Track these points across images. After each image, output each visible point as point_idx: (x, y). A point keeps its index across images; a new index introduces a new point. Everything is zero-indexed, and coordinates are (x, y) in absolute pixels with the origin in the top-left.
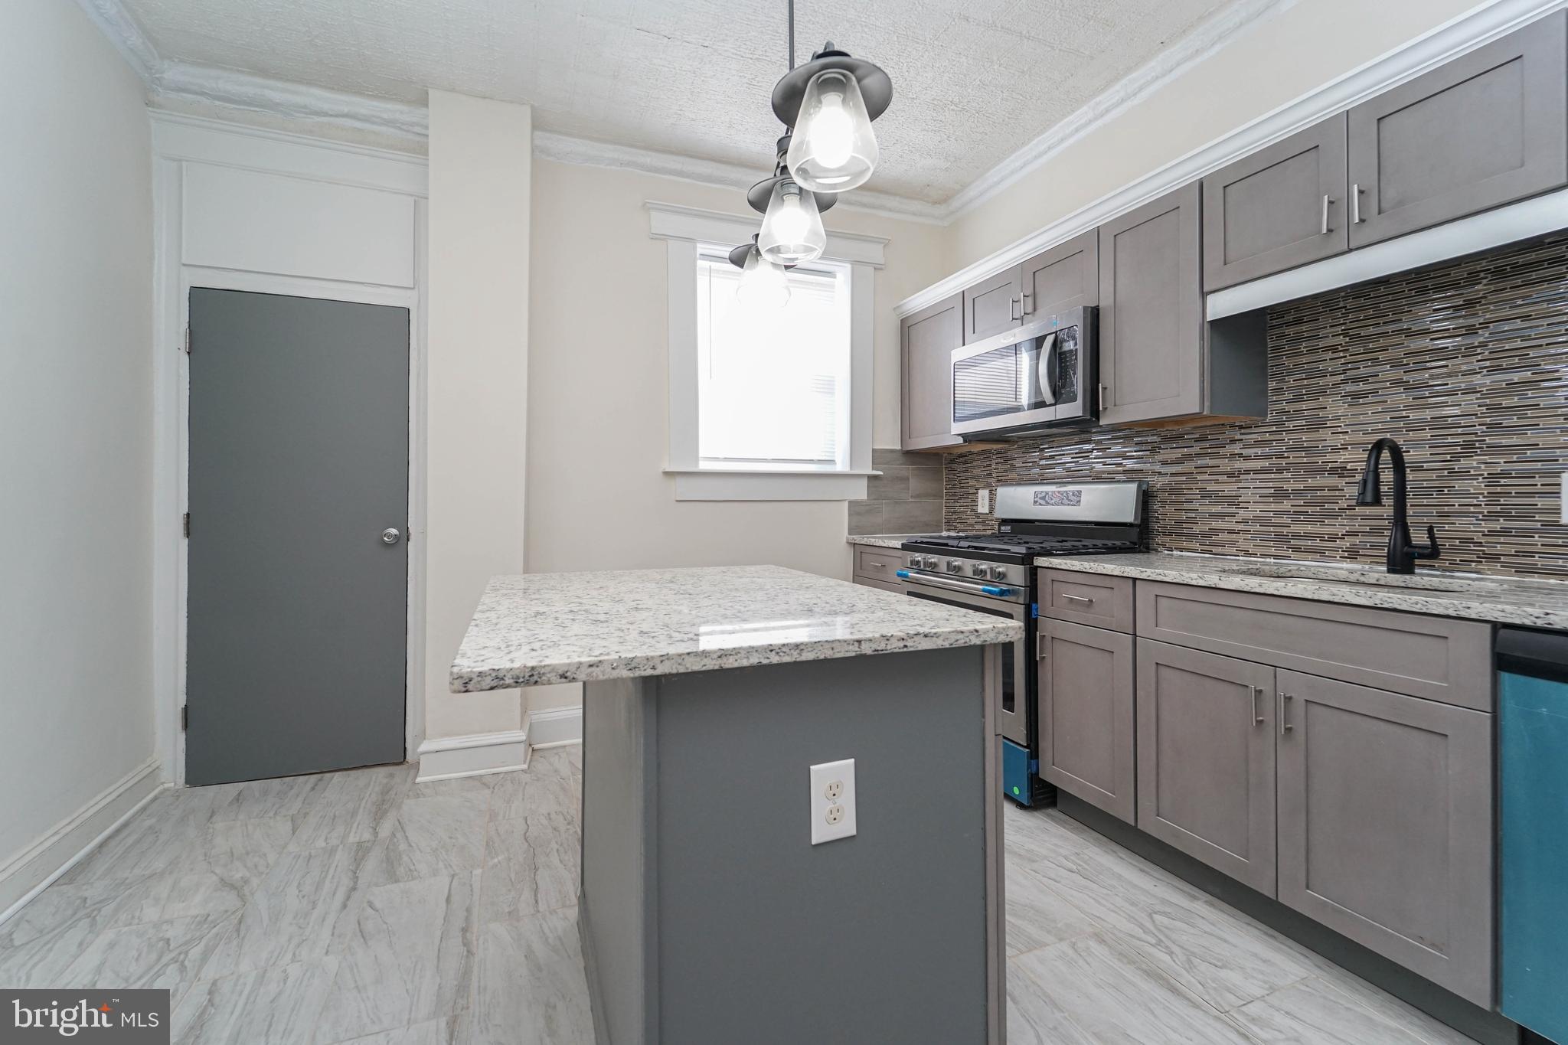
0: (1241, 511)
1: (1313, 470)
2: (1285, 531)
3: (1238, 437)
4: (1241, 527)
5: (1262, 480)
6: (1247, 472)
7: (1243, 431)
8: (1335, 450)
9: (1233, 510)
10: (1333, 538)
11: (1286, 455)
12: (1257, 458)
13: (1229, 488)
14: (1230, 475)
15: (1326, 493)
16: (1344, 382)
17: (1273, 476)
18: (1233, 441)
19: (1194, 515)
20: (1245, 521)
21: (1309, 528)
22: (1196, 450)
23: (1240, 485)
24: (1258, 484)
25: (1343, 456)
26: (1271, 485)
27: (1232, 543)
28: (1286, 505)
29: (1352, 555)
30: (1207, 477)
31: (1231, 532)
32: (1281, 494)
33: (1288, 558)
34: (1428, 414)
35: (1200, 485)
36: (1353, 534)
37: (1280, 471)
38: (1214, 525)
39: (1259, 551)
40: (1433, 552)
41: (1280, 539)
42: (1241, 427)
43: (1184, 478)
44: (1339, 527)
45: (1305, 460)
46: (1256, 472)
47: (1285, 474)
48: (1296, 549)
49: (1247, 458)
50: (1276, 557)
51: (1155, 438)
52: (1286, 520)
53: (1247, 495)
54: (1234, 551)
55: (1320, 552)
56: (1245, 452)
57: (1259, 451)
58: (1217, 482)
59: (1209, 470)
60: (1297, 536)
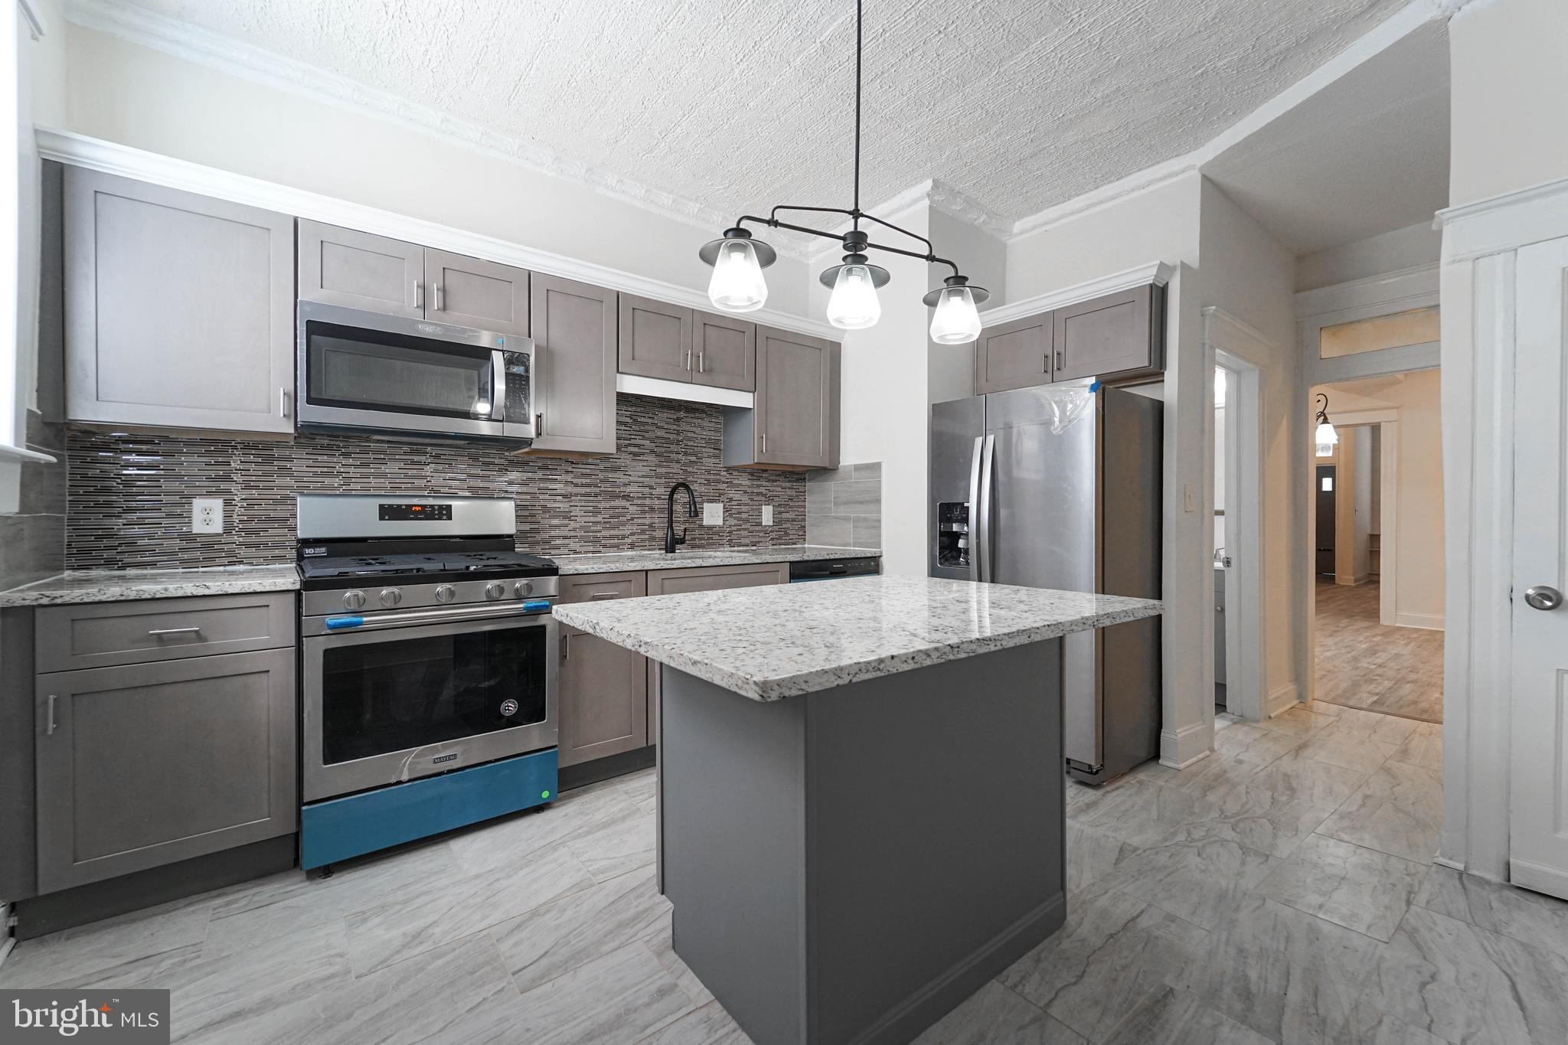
0: (572, 522)
1: (614, 496)
2: (599, 535)
3: (570, 469)
4: (572, 533)
5: (586, 501)
6: (576, 495)
7: (574, 466)
8: (625, 485)
9: (566, 522)
10: (624, 537)
11: (600, 485)
12: (583, 485)
13: (562, 505)
14: (565, 496)
15: (620, 510)
16: (630, 445)
17: (592, 498)
18: (567, 472)
19: (536, 526)
20: (574, 530)
21: (612, 532)
22: (540, 474)
23: (572, 504)
24: (583, 504)
25: (629, 489)
26: (591, 504)
27: (566, 545)
28: (599, 518)
29: (632, 546)
30: (547, 497)
31: (565, 537)
32: (596, 512)
33: (600, 552)
34: (664, 470)
35: (542, 503)
36: (632, 534)
37: (596, 495)
38: (553, 533)
39: (583, 549)
40: (682, 541)
41: (596, 541)
42: (572, 463)
43: (529, 497)
44: (626, 530)
45: (610, 489)
46: (582, 495)
47: (600, 498)
48: (605, 546)
49: (576, 485)
50: (593, 552)
51: (502, 461)
52: (599, 527)
53: (576, 511)
54: (567, 552)
55: (617, 546)
56: (575, 481)
57: (584, 481)
58: (555, 501)
59: (549, 492)
60: (604, 538)
